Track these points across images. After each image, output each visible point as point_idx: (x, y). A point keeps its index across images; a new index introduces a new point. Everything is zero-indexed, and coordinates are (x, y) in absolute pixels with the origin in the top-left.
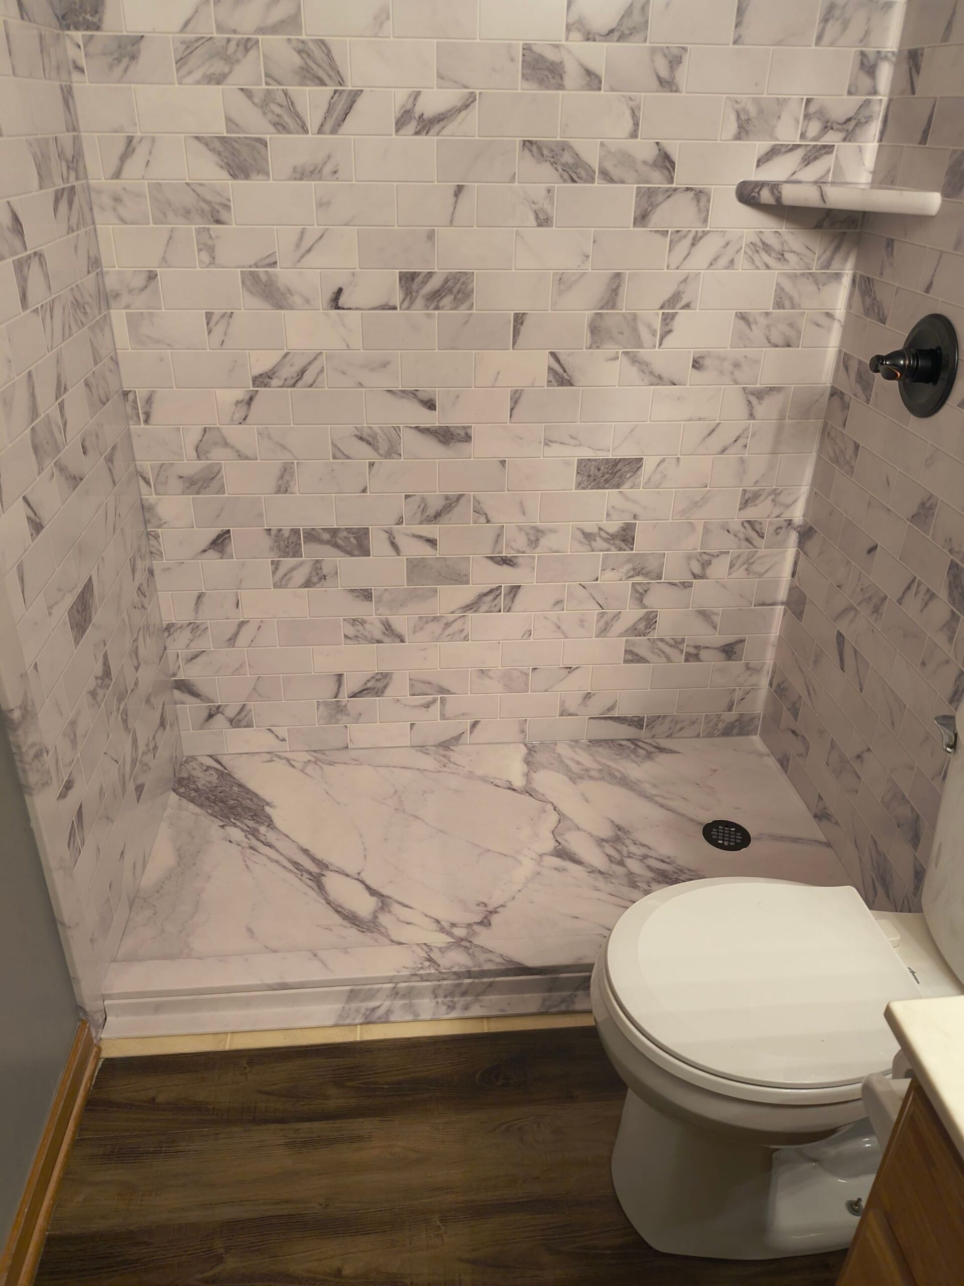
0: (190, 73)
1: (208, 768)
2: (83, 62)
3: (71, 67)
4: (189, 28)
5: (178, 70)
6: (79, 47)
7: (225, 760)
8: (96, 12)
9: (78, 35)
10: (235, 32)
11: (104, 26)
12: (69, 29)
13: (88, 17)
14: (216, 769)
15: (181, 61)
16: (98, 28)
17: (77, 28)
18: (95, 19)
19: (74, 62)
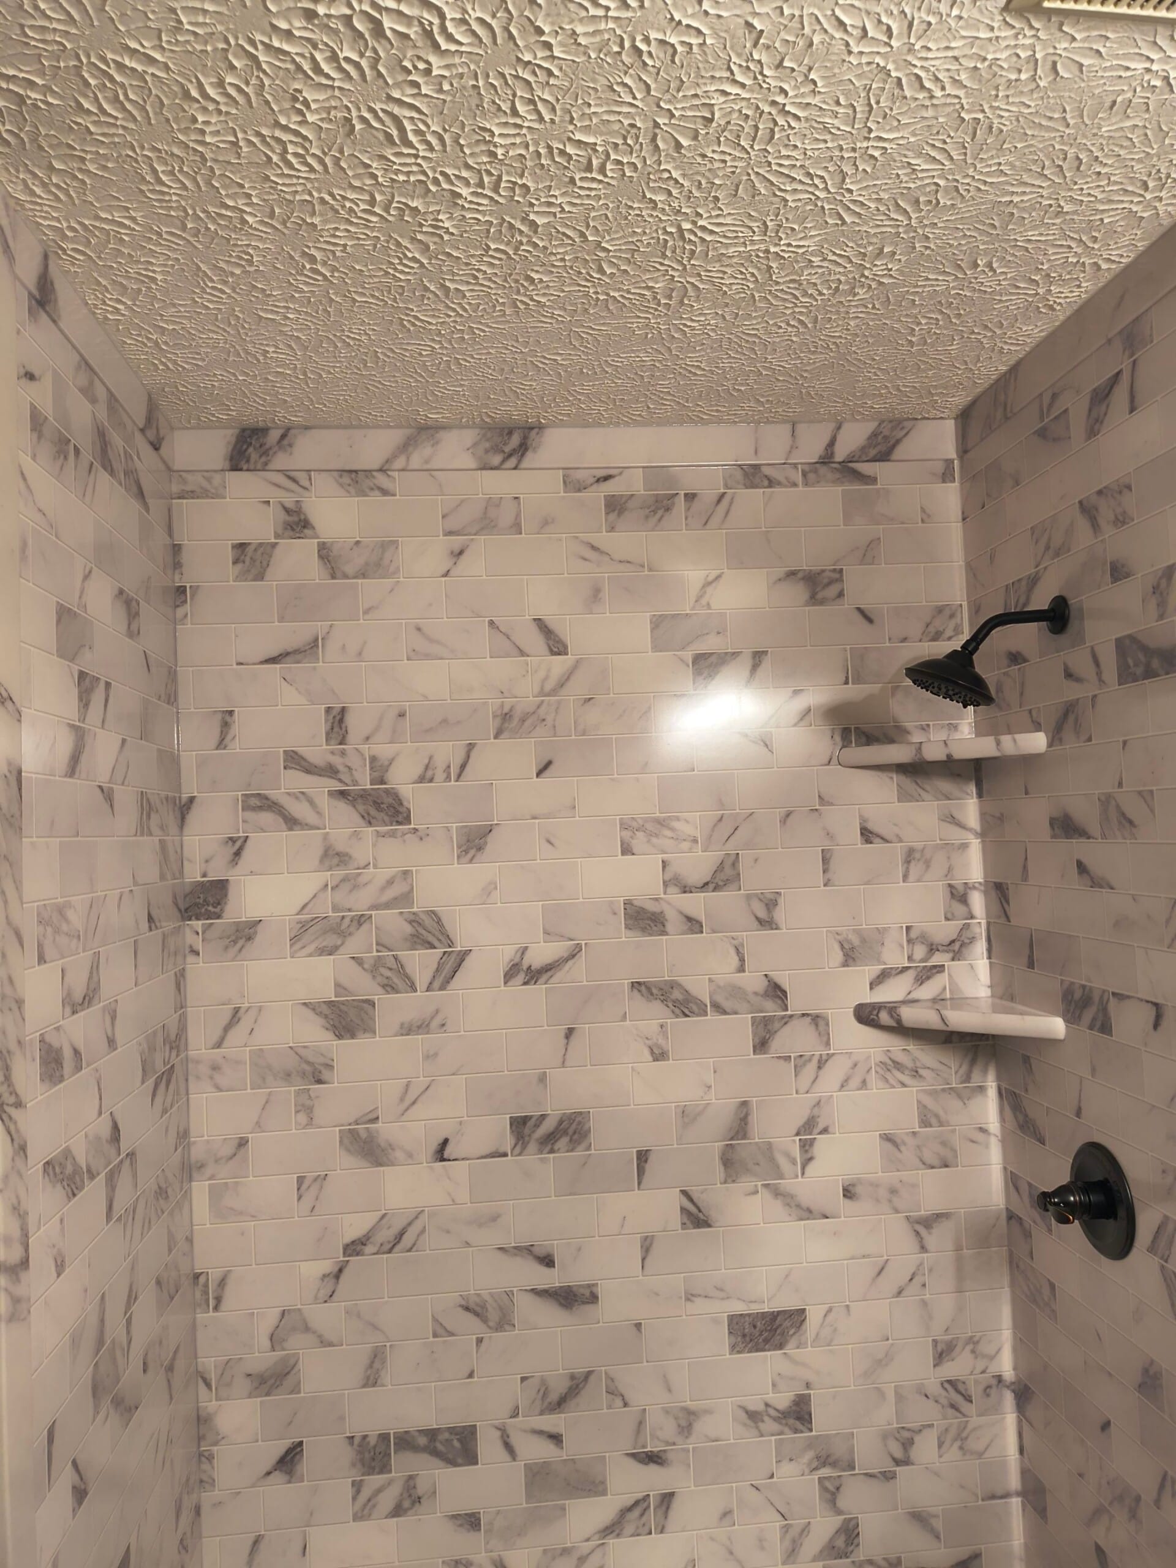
0: (304, 947)
2: (199, 946)
3: (187, 950)
4: (306, 911)
5: (291, 946)
6: (198, 933)
8: (219, 904)
9: (198, 925)
10: (350, 910)
11: (224, 915)
12: (190, 920)
13: (210, 908)
15: (294, 939)
16: (219, 917)
17: (198, 919)
18: (217, 910)
19: (191, 947)
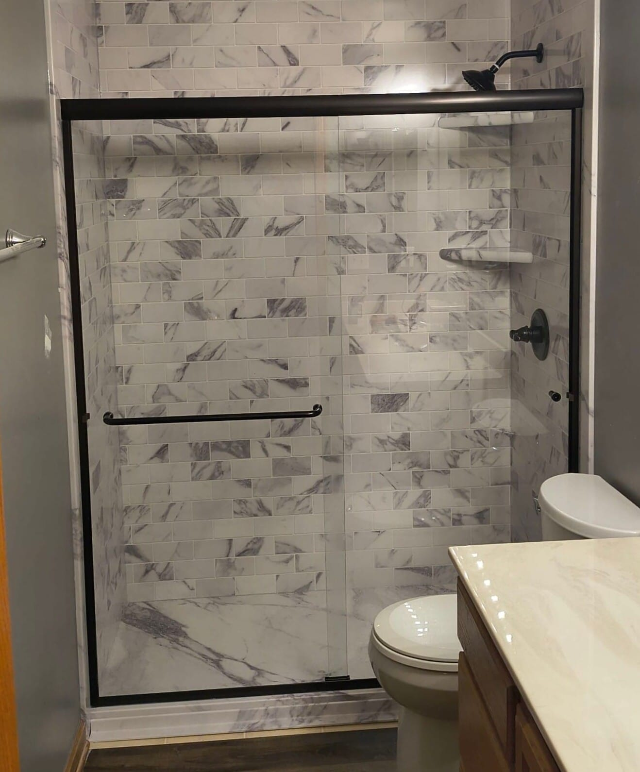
0: (165, 214)
1: (144, 609)
2: (114, 212)
3: (109, 213)
4: (165, 196)
5: (159, 213)
6: (113, 205)
7: (155, 604)
8: (123, 191)
9: (113, 201)
10: (187, 196)
11: (126, 196)
12: (109, 198)
13: (119, 193)
14: (148, 609)
15: (160, 210)
16: (123, 197)
17: (113, 198)
18: (123, 194)
19: (110, 212)
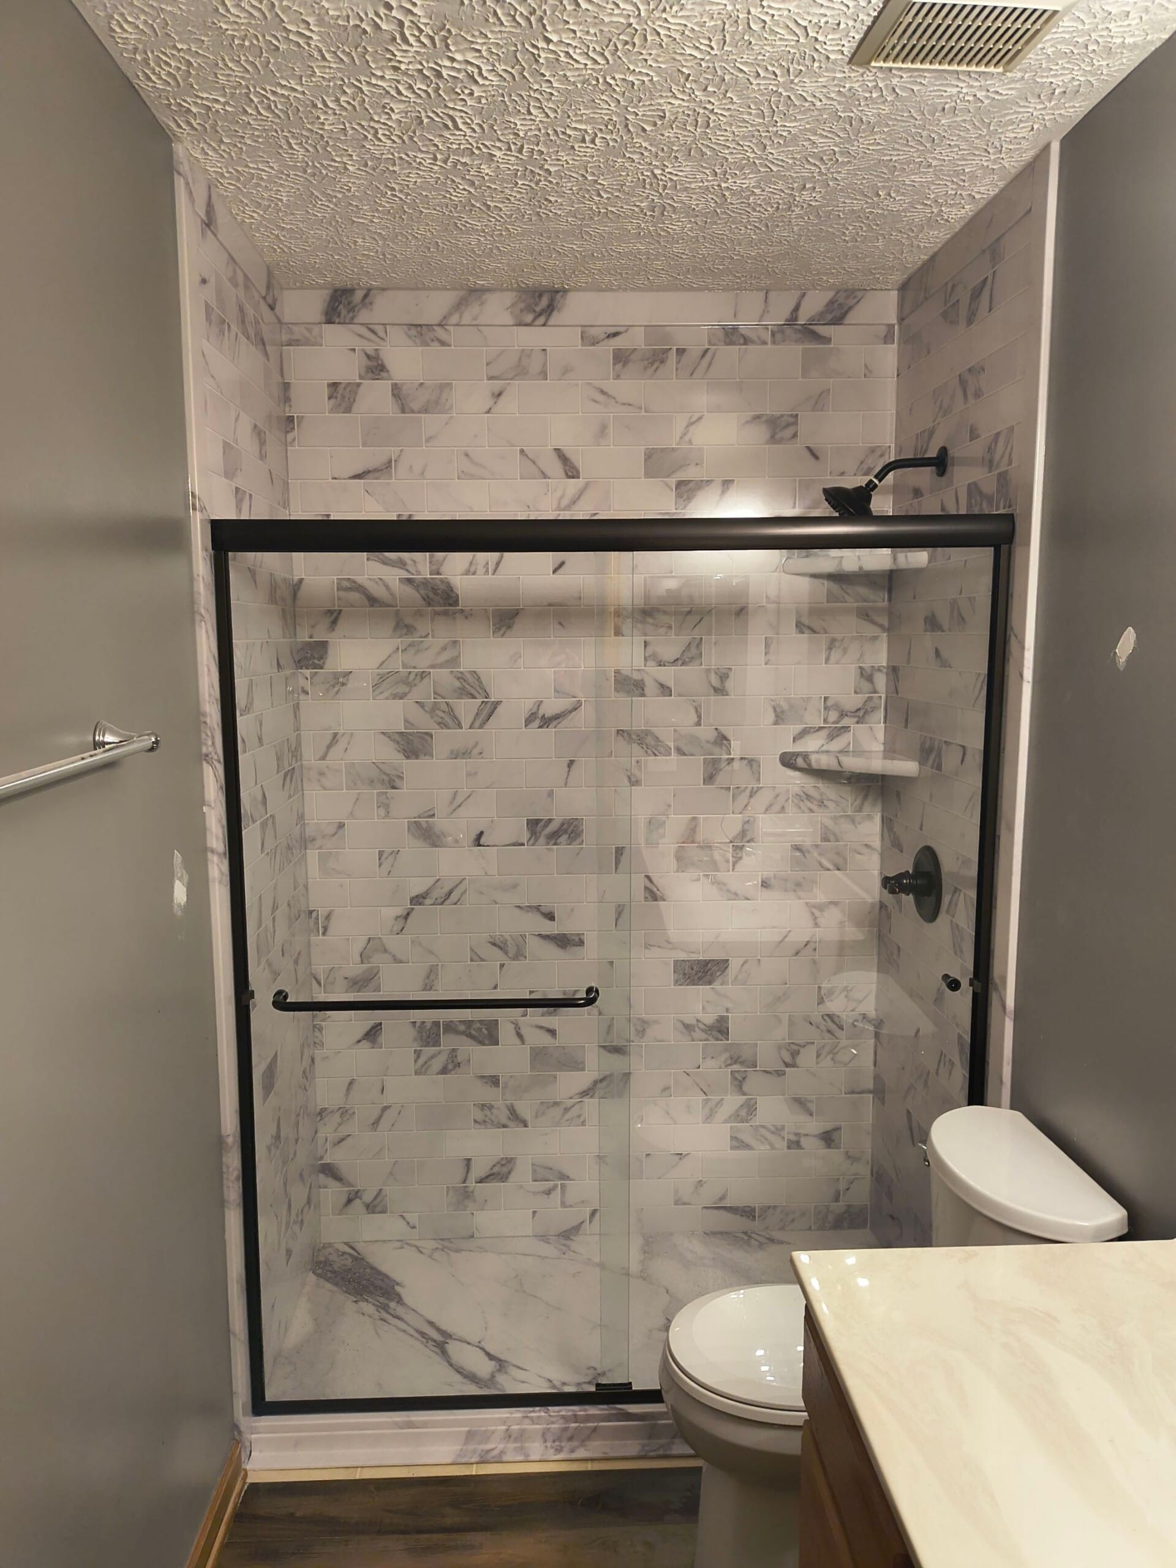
0: (382, 693)
1: (344, 1253)
2: (308, 688)
3: (300, 690)
4: (383, 666)
5: (373, 692)
6: (307, 679)
7: (359, 1247)
8: (322, 658)
9: (307, 672)
10: (414, 668)
11: (326, 666)
12: (302, 668)
13: (316, 661)
14: (350, 1255)
15: (375, 686)
16: (321, 668)
17: (307, 668)
18: (321, 662)
19: (303, 688)
